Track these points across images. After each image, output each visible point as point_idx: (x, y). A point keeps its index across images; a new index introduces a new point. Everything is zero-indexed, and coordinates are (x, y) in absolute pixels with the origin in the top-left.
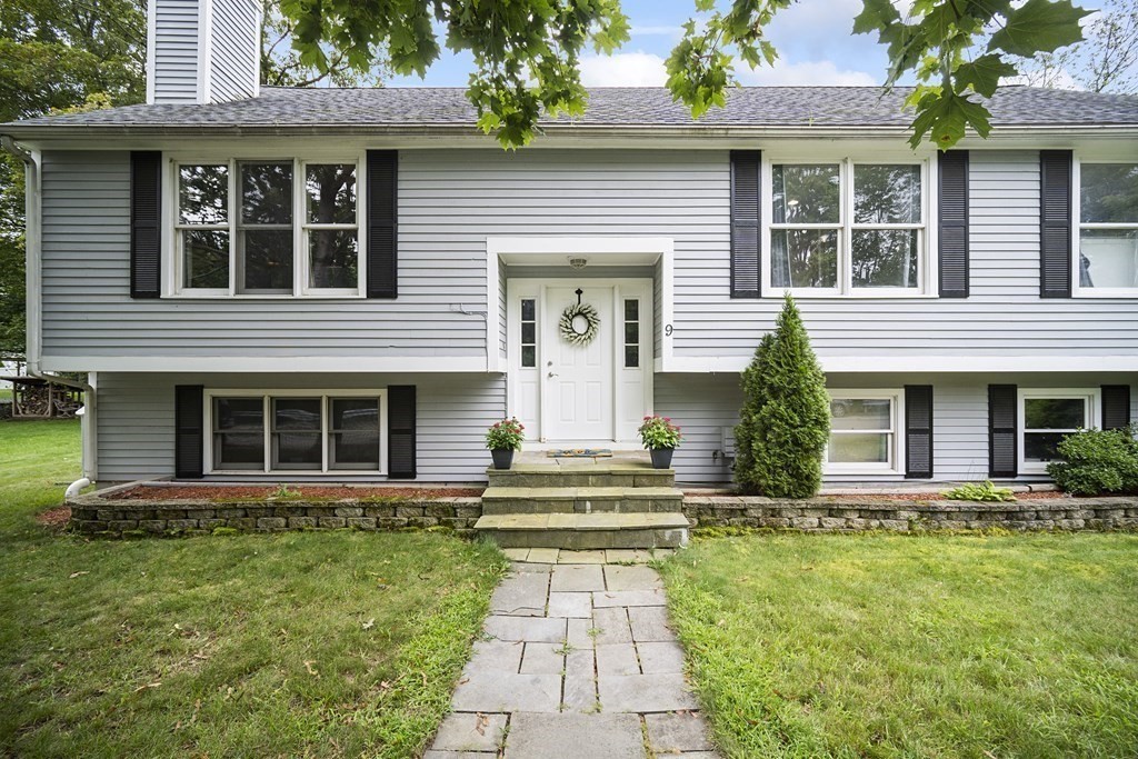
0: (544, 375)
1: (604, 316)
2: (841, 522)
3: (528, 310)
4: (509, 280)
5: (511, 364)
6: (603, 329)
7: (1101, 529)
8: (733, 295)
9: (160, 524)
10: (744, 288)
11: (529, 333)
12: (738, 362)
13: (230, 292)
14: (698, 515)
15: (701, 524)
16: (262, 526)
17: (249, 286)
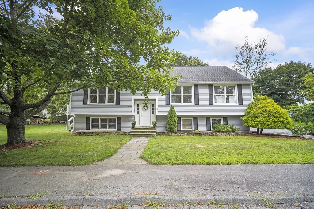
0: (140, 115)
1: (149, 107)
2: (177, 134)
3: (138, 106)
4: (136, 102)
5: (135, 113)
6: (149, 109)
7: (212, 136)
8: (166, 104)
9: (89, 134)
10: (167, 103)
11: (138, 109)
12: (166, 114)
13: (97, 104)
14: (158, 133)
15: (159, 135)
16: (102, 134)
17: (99, 103)
